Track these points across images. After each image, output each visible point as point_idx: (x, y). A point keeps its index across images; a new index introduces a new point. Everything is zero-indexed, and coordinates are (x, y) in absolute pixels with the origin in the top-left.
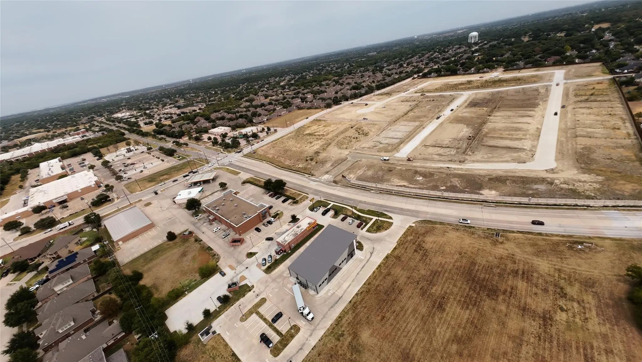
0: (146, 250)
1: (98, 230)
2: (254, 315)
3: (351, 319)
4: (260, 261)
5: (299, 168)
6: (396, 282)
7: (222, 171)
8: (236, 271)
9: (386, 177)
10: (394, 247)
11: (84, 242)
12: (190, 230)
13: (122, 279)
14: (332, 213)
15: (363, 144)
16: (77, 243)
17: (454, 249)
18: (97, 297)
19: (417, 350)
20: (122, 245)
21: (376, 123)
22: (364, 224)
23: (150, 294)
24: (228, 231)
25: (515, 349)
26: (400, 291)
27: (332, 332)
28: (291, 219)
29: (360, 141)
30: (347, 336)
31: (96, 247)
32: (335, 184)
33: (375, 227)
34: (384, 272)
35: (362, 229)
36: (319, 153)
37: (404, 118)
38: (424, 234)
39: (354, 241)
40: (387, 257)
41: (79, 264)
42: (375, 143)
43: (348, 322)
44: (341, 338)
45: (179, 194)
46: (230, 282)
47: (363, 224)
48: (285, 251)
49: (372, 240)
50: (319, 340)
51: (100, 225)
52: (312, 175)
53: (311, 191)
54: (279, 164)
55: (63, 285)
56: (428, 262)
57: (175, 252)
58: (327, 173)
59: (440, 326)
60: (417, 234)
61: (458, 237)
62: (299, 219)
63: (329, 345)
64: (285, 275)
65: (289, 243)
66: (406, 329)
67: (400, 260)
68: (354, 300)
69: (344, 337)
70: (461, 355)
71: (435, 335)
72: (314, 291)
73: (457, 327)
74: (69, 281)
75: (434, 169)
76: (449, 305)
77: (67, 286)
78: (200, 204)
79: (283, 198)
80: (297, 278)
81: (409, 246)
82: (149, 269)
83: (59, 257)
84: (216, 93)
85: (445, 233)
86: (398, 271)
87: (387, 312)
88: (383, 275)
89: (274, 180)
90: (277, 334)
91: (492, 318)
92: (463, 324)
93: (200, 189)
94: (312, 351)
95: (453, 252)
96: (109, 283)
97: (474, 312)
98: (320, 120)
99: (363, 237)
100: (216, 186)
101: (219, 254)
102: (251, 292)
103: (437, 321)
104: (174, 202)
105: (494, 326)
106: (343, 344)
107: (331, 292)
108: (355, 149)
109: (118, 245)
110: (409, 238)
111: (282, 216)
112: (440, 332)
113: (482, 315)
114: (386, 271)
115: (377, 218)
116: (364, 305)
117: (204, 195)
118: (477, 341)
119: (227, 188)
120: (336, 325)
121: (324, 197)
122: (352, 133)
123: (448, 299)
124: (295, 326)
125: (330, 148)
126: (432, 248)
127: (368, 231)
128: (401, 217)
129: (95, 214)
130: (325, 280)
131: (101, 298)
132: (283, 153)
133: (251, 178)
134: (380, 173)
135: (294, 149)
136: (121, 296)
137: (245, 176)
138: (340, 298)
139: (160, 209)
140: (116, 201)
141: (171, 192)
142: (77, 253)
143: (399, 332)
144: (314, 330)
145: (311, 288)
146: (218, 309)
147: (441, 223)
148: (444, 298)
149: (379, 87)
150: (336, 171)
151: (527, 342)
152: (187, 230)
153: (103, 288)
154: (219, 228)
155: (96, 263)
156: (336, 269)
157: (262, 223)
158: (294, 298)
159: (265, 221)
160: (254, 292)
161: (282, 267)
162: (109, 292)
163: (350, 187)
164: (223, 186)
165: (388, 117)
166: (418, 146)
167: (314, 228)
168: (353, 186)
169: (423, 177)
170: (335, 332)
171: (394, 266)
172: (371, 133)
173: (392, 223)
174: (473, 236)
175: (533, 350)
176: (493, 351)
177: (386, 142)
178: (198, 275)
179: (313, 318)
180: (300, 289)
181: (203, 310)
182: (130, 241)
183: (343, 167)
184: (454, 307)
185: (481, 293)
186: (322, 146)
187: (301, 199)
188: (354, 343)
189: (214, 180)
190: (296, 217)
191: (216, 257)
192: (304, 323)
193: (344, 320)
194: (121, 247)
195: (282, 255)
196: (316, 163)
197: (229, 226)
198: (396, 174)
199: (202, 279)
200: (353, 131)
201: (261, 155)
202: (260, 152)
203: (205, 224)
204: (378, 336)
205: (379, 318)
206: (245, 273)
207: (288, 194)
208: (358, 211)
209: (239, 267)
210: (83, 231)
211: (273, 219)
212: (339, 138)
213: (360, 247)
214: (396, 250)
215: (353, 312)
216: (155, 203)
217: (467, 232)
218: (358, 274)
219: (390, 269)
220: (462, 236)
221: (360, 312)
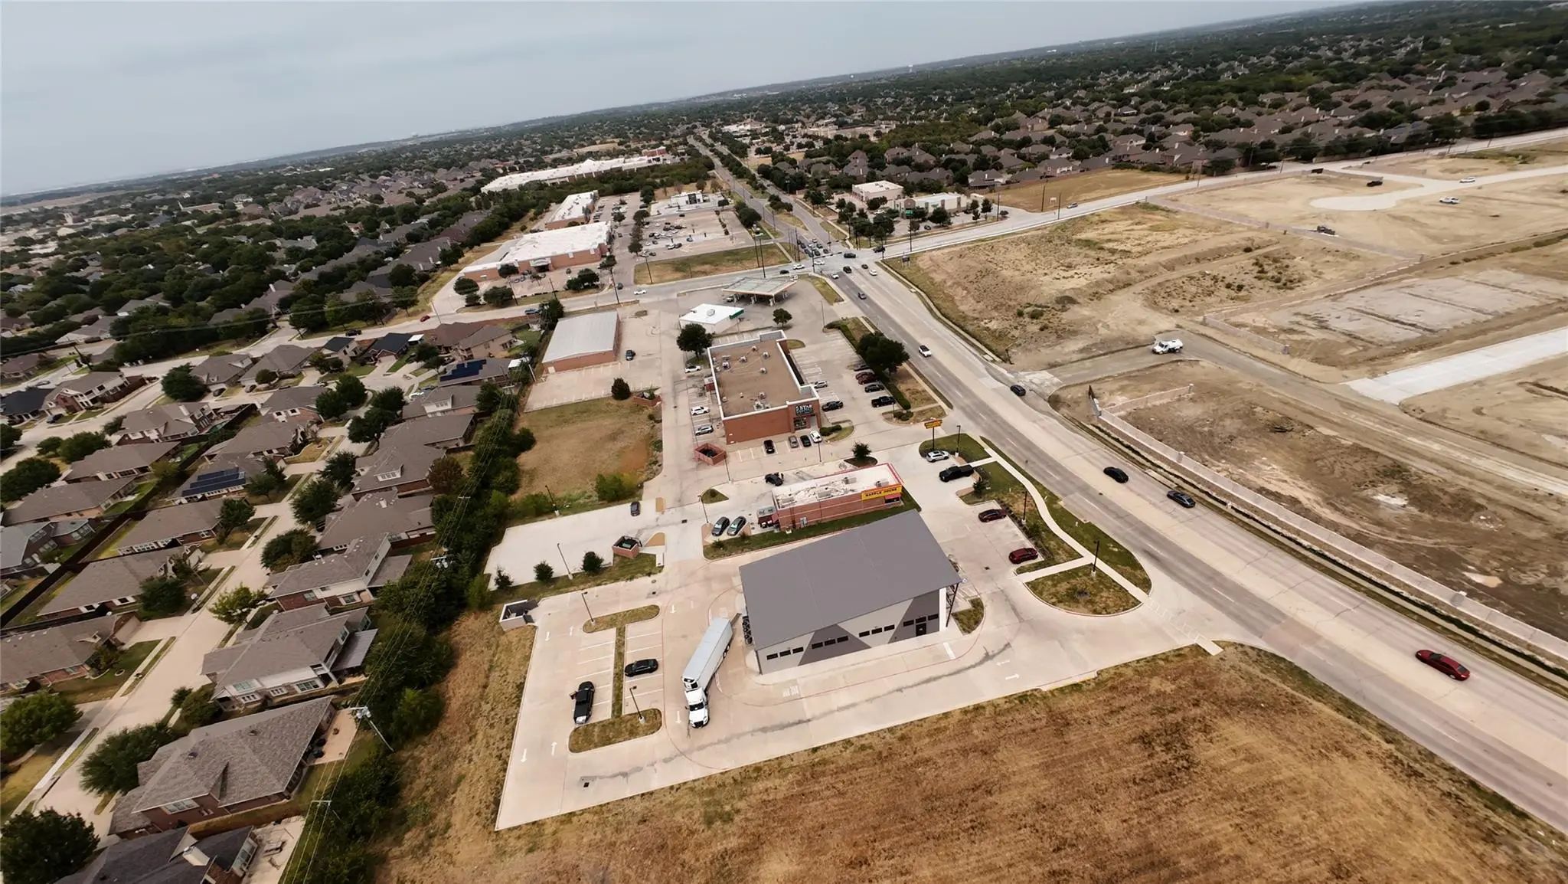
0: (573, 399)
1: (544, 334)
2: (612, 632)
3: (780, 796)
4: (714, 521)
5: (988, 329)
6: (989, 793)
7: (811, 287)
8: (661, 517)
9: (1242, 446)
10: (1077, 680)
11: (516, 347)
12: (658, 391)
13: (503, 434)
14: (968, 483)
15: (1247, 311)
16: (504, 346)
17: (1326, 837)
18: (461, 450)
20: (551, 374)
21: (1362, 251)
22: (1040, 559)
23: (512, 489)
24: (715, 424)
26: (978, 827)
27: (711, 792)
28: (852, 455)
29: (1246, 300)
30: (734, 829)
31: (518, 363)
32: (1048, 407)
33: (1063, 587)
34: (978, 734)
35: (1020, 571)
36: (1074, 302)
38: (1229, 706)
40: (1023, 698)
41: (481, 382)
42: (1299, 319)
43: (765, 797)
45: (695, 308)
46: (630, 535)
47: (1035, 557)
48: (777, 524)
49: (1021, 620)
50: (672, 788)
51: (550, 327)
52: (1006, 360)
53: (967, 401)
54: (944, 305)
55: (439, 406)
56: (1161, 809)
57: (607, 423)
58: (1051, 366)
60: (1198, 685)
61: (1388, 802)
62: (871, 461)
63: (678, 817)
67: (1059, 733)
68: (828, 754)
69: (727, 827)
72: (757, 660)
74: (448, 404)
75: (1503, 488)
77: (443, 412)
78: (708, 345)
79: (881, 394)
81: (1135, 709)
82: (549, 439)
83: (470, 358)
85: (1335, 755)
86: (1025, 764)
87: (884, 854)
88: (969, 742)
90: (613, 705)
93: (737, 310)
94: (638, 799)
95: (1309, 842)
98: (1156, 208)
99: (1004, 597)
100: (769, 314)
101: (663, 463)
102: (648, 580)
104: (680, 320)
106: (709, 844)
107: (795, 691)
108: (1204, 323)
109: (544, 372)
110: (1155, 684)
111: (842, 438)
114: (987, 736)
115: (1097, 562)
116: (840, 786)
119: (787, 328)
120: (735, 781)
121: (984, 430)
122: (1236, 268)
124: (657, 713)
125: (1120, 297)
126: (1219, 770)
127: (1033, 586)
128: (1188, 599)
129: (560, 304)
130: (796, 651)
131: (462, 454)
132: (972, 278)
133: (855, 321)
134: (1231, 425)
135: (1007, 273)
137: (845, 311)
138: (800, 722)
139: (650, 330)
140: (603, 291)
142: (488, 362)
144: (682, 754)
147: (1347, 707)
149: (1485, 130)
150: (1087, 370)
152: (653, 390)
153: (477, 437)
154: (706, 409)
157: (788, 435)
159: (799, 433)
160: (655, 581)
163: (1090, 432)
164: (782, 318)
165: (1436, 239)
166: (1500, 377)
167: (889, 500)
168: (1100, 433)
169: (1413, 501)
170: (717, 797)
171: (1025, 740)
172: (1312, 285)
173: (1136, 603)
177: (1351, 327)
178: (598, 489)
179: (699, 725)
181: (540, 562)
182: (567, 371)
183: (1111, 367)
186: (1098, 284)
187: (921, 413)
188: (733, 863)
190: (870, 452)
191: (655, 467)
192: (679, 721)
193: (760, 785)
194: (549, 377)
195: (768, 529)
196: (1042, 329)
198: (1292, 448)
199: (600, 500)
200: (1246, 261)
201: (919, 269)
202: (923, 263)
203: (691, 390)
205: (849, 854)
206: (672, 532)
207: (902, 388)
208: (1054, 513)
209: (673, 510)
210: (528, 327)
211: (818, 435)
212: (1174, 275)
213: (970, 620)
214: (1076, 696)
215: (799, 783)
216: (653, 313)
217: (1464, 811)
218: (900, 690)
219: (1004, 737)
220: (1417, 813)
221: (815, 795)
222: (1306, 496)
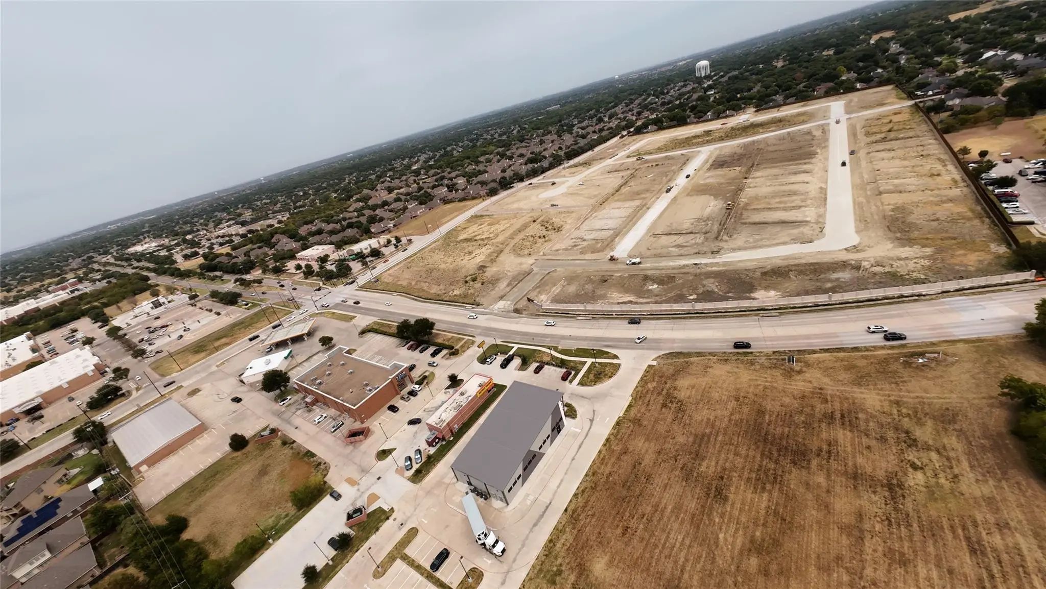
0: (193, 474)
1: (101, 452)
2: (399, 562)
3: (571, 541)
4: (402, 463)
5: (455, 295)
6: (640, 464)
7: (325, 318)
8: (360, 487)
9: (599, 292)
10: (628, 404)
11: (75, 477)
12: (271, 427)
13: (146, 534)
14: (517, 362)
15: (555, 244)
16: (60, 481)
17: (727, 393)
18: (101, 577)
19: (691, 577)
20: (146, 471)
21: (572, 209)
22: (573, 373)
23: (202, 555)
24: (341, 419)
25: (852, 548)
26: (648, 478)
27: (541, 570)
28: (449, 383)
29: (550, 240)
30: (567, 573)
31: (97, 483)
32: (516, 315)
33: (591, 376)
34: (617, 448)
35: (571, 382)
36: (485, 267)
37: (616, 197)
38: (675, 376)
39: (560, 403)
40: (618, 423)
41: (65, 519)
42: (574, 240)
43: (566, 548)
44: (558, 579)
45: (249, 367)
46: (351, 509)
47: (571, 373)
48: (443, 439)
49: (589, 399)
51: (105, 442)
52: (478, 305)
53: (479, 331)
54: (421, 294)
55: (31, 564)
56: (688, 421)
57: (248, 468)
58: (501, 298)
59: (724, 528)
60: (661, 377)
61: (728, 372)
62: (462, 381)
64: (447, 481)
65: (448, 424)
66: (668, 544)
67: (640, 425)
68: (573, 506)
69: (563, 575)
70: (766, 574)
71: (717, 546)
72: (501, 500)
73: (751, 525)
74: (44, 555)
75: (674, 269)
76: (733, 489)
77: (41, 565)
78: (287, 380)
79: (432, 349)
80: (470, 483)
81: (652, 399)
82: (200, 509)
83: (24, 511)
84: (305, 193)
85: (708, 369)
86: (640, 445)
87: (630, 519)
88: (616, 454)
89: (412, 321)
91: (806, 500)
92: (762, 518)
93: (286, 352)
95: (725, 398)
96: (122, 547)
97: (776, 494)
98: (482, 216)
99: (573, 395)
100: (314, 344)
101: (327, 460)
102: (390, 521)
103: (717, 520)
104: (242, 381)
105: (812, 513)
107: (531, 498)
108: (544, 255)
109: (140, 472)
110: (651, 386)
111: (432, 380)
112: (726, 539)
113: (790, 497)
114: (620, 447)
115: (594, 360)
116: (590, 513)
117: (294, 363)
118: (789, 545)
119: (333, 346)
120: (546, 555)
121: (499, 338)
122: (535, 229)
123: (730, 478)
124: (473, 570)
125: (502, 257)
126: (689, 397)
127: (581, 384)
128: (631, 353)
129: (94, 423)
130: (518, 478)
131: (107, 578)
132: (424, 276)
133: (375, 323)
134: (589, 287)
135: (443, 266)
136: (144, 568)
137: (363, 321)
138: (547, 507)
139: (216, 398)
140: (135, 394)
141: (235, 366)
142: (59, 500)
143: (657, 551)
144: (508, 572)
145: (496, 497)
146: (331, 563)
147: (698, 354)
148: (722, 478)
149: (571, 155)
150: (518, 292)
151: (870, 531)
152: (267, 427)
153: (112, 557)
154: (325, 415)
155: (94, 512)
156: (535, 455)
157: (399, 396)
158: (466, 520)
159: (405, 392)
160: (395, 520)
161: (443, 467)
162: (123, 563)
163: (543, 315)
164: (327, 342)
165: (590, 198)
166: (643, 237)
167: (489, 391)
168: (547, 313)
169: (659, 284)
170: (545, 570)
171: (633, 437)
172: (567, 227)
173: (619, 365)
174: (753, 368)
175: (883, 544)
176: (818, 557)
177: (592, 237)
178: (290, 504)
179: (503, 551)
180: (476, 501)
181: (302, 569)
182: (162, 462)
183: (527, 286)
184: (741, 492)
185: (781, 458)
186: (489, 255)
187: (462, 346)
188: (582, 584)
189: (310, 334)
190: (456, 377)
191: (322, 467)
192: (490, 562)
193: (559, 545)
194: (145, 475)
195: (438, 445)
196: (482, 284)
197: (342, 409)
198: (614, 285)
199: (299, 511)
200: (536, 226)
201: (388, 283)
202: (387, 279)
203: (299, 412)
204: (621, 565)
205: (619, 531)
206: (377, 489)
207: (440, 341)
208: (560, 352)
209: (364, 479)
210: (72, 456)
211: (417, 386)
212: (516, 241)
213: (571, 412)
214: (632, 409)
215: (574, 528)
216: (206, 388)
217: (743, 362)
218: (573, 459)
219: (625, 442)
220: (736, 370)
221: (584, 526)
222: (632, 298)
